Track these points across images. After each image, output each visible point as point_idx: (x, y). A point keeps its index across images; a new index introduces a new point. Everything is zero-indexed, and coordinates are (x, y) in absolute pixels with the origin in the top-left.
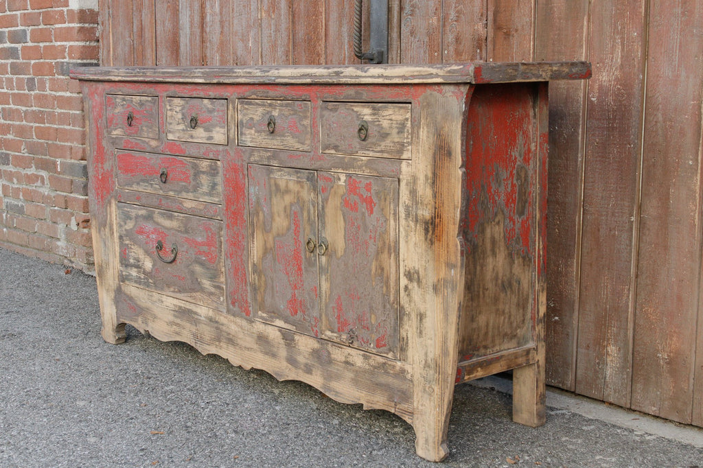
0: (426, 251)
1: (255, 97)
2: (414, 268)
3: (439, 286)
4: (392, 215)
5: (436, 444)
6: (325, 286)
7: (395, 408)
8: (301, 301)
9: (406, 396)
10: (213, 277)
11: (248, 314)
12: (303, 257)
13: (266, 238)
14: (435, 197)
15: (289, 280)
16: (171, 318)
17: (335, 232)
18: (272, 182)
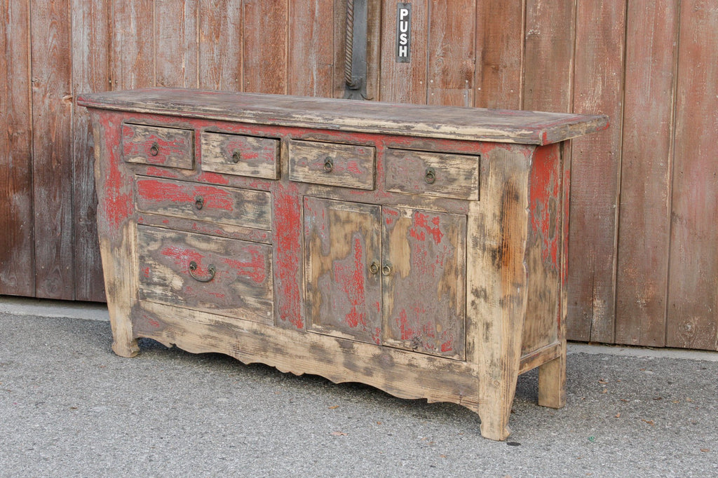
0: (493, 273)
1: (313, 139)
2: (481, 287)
3: (505, 301)
4: (459, 245)
5: (501, 427)
6: (388, 301)
7: (460, 400)
8: (361, 315)
9: (471, 390)
10: (259, 294)
11: (300, 326)
12: (365, 277)
13: (323, 261)
14: (503, 230)
15: (348, 297)
16: (206, 332)
17: (400, 256)
18: (332, 213)
